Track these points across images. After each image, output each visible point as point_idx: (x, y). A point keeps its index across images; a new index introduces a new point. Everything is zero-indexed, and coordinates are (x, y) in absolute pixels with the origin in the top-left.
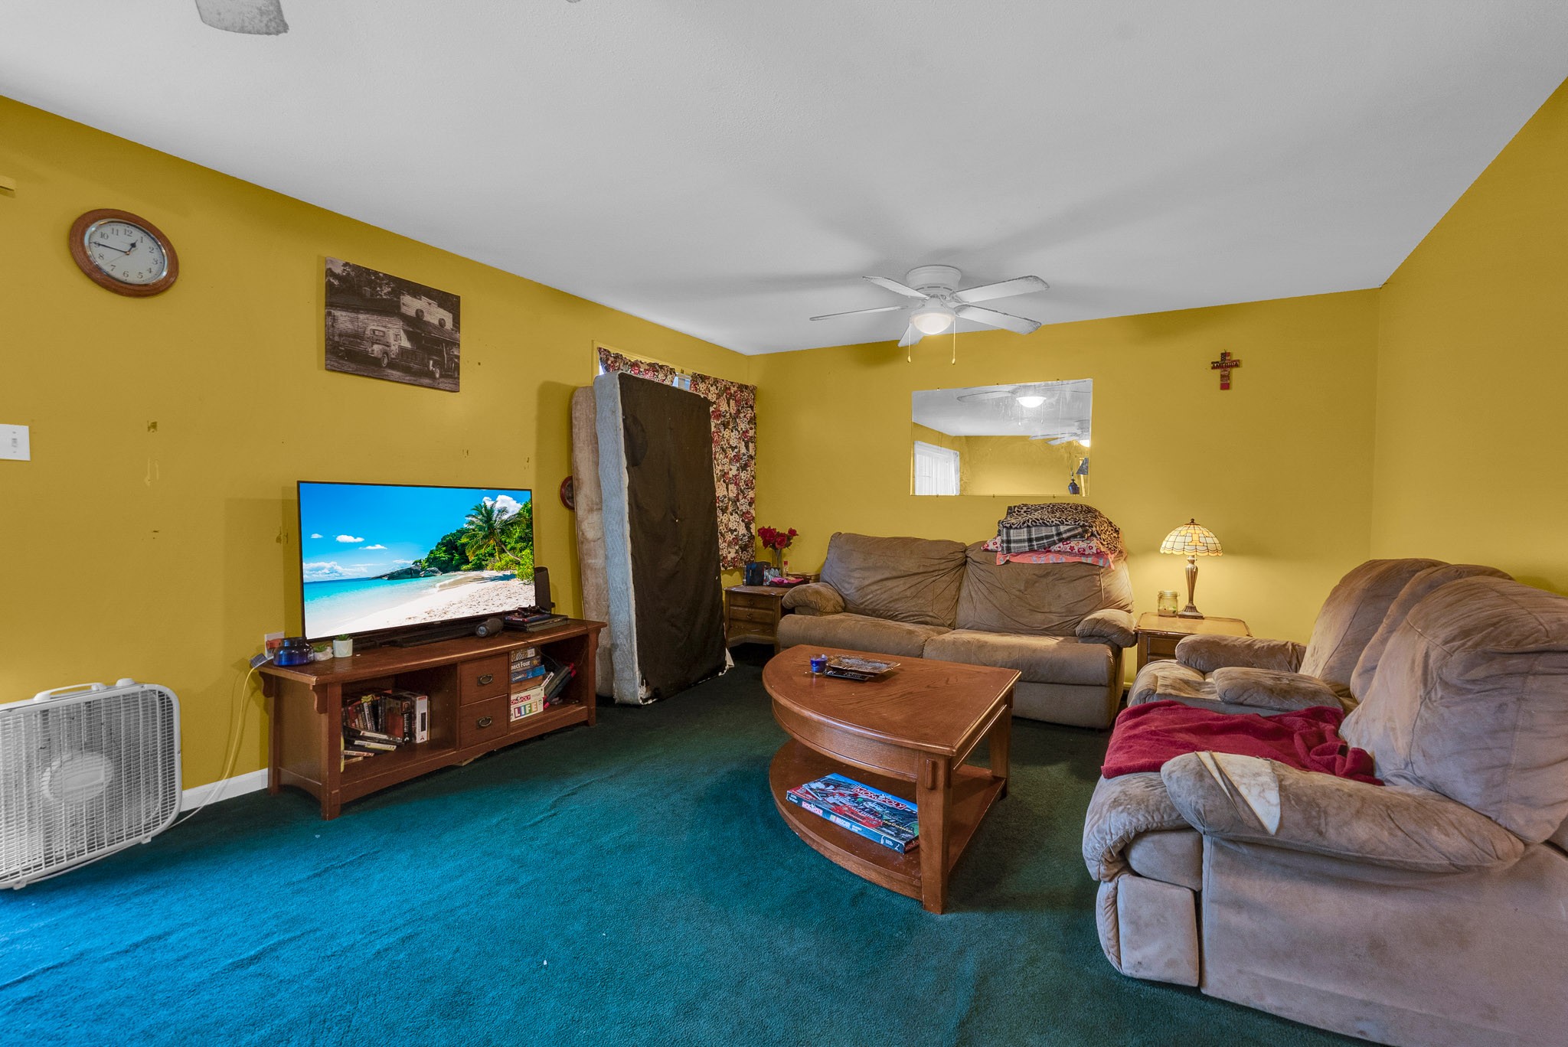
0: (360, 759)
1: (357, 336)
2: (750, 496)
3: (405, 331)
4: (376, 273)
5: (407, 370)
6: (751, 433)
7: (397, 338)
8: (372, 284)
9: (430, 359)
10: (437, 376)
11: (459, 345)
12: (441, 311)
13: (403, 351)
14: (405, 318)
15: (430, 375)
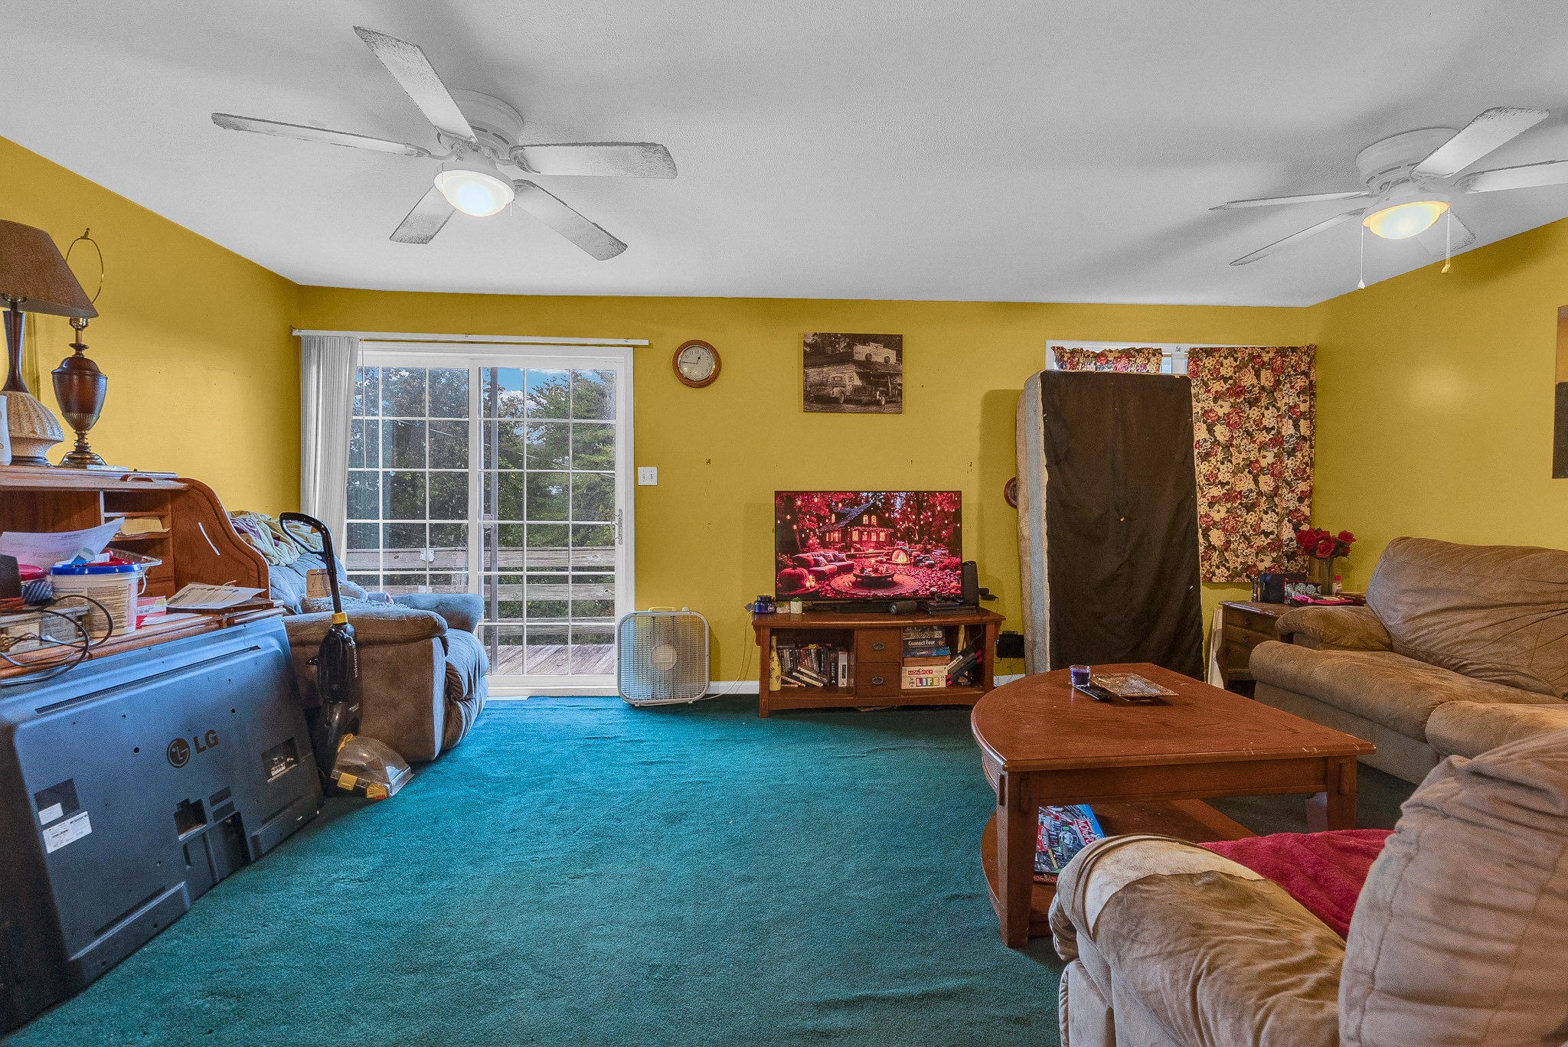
0: (796, 686)
1: (822, 384)
2: (1300, 489)
3: (857, 373)
4: (835, 335)
5: (858, 402)
6: (1304, 407)
7: (850, 378)
8: (832, 344)
9: (876, 391)
10: (883, 403)
11: (901, 374)
12: (886, 350)
13: (856, 390)
14: (858, 363)
15: (878, 403)
